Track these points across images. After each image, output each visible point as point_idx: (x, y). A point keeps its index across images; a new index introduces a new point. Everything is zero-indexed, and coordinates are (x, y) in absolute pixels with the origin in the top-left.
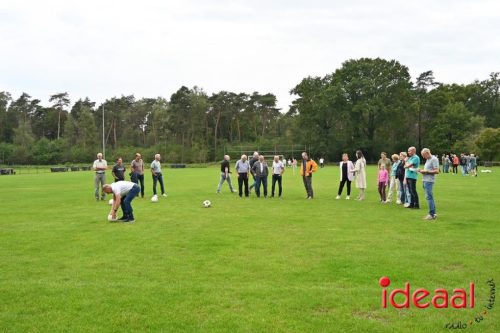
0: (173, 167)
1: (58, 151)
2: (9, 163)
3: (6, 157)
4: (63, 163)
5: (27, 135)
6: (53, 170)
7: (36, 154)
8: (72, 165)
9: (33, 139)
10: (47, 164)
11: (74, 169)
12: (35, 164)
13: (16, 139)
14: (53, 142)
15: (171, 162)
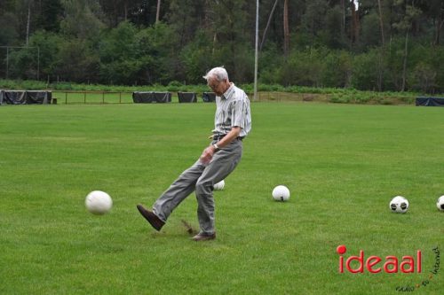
0: (420, 102)
1: (154, 53)
2: (51, 79)
3: (44, 64)
4: (165, 83)
5: (89, 14)
6: (139, 99)
7: (107, 60)
8: (183, 87)
9: (100, 25)
10: (128, 82)
11: (184, 98)
12: (104, 82)
13: (65, 23)
14: (144, 33)
15: (418, 90)
